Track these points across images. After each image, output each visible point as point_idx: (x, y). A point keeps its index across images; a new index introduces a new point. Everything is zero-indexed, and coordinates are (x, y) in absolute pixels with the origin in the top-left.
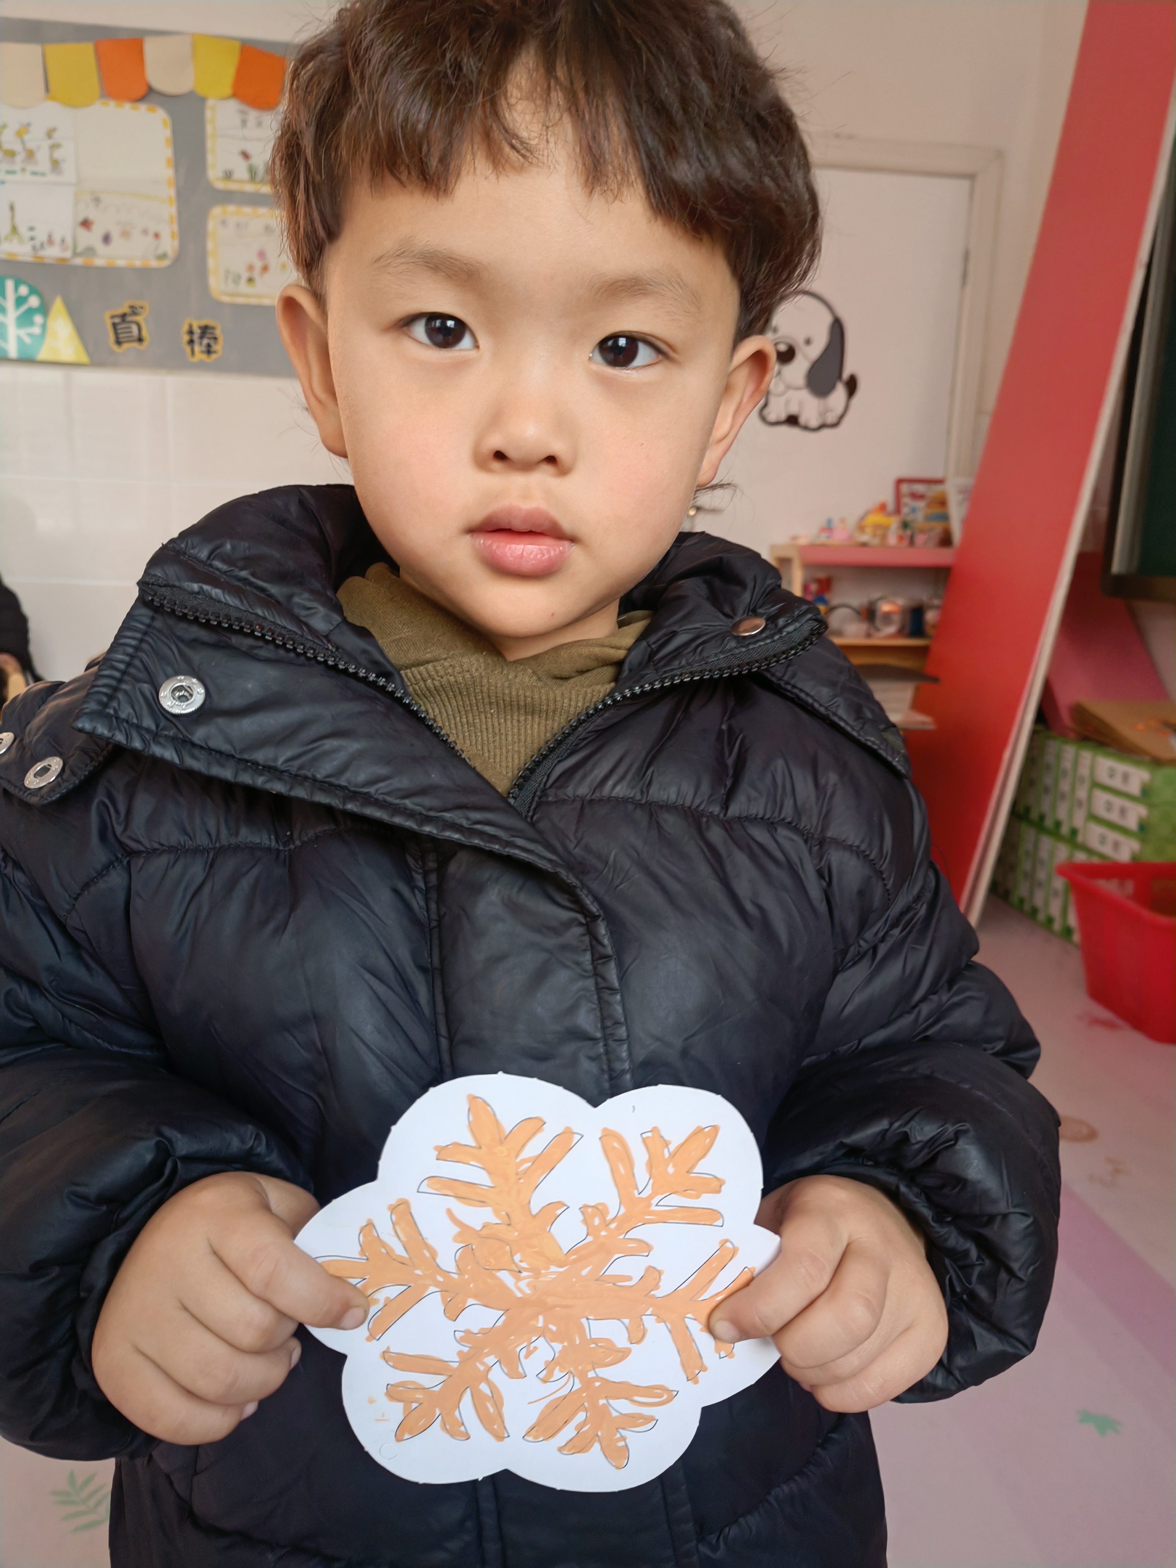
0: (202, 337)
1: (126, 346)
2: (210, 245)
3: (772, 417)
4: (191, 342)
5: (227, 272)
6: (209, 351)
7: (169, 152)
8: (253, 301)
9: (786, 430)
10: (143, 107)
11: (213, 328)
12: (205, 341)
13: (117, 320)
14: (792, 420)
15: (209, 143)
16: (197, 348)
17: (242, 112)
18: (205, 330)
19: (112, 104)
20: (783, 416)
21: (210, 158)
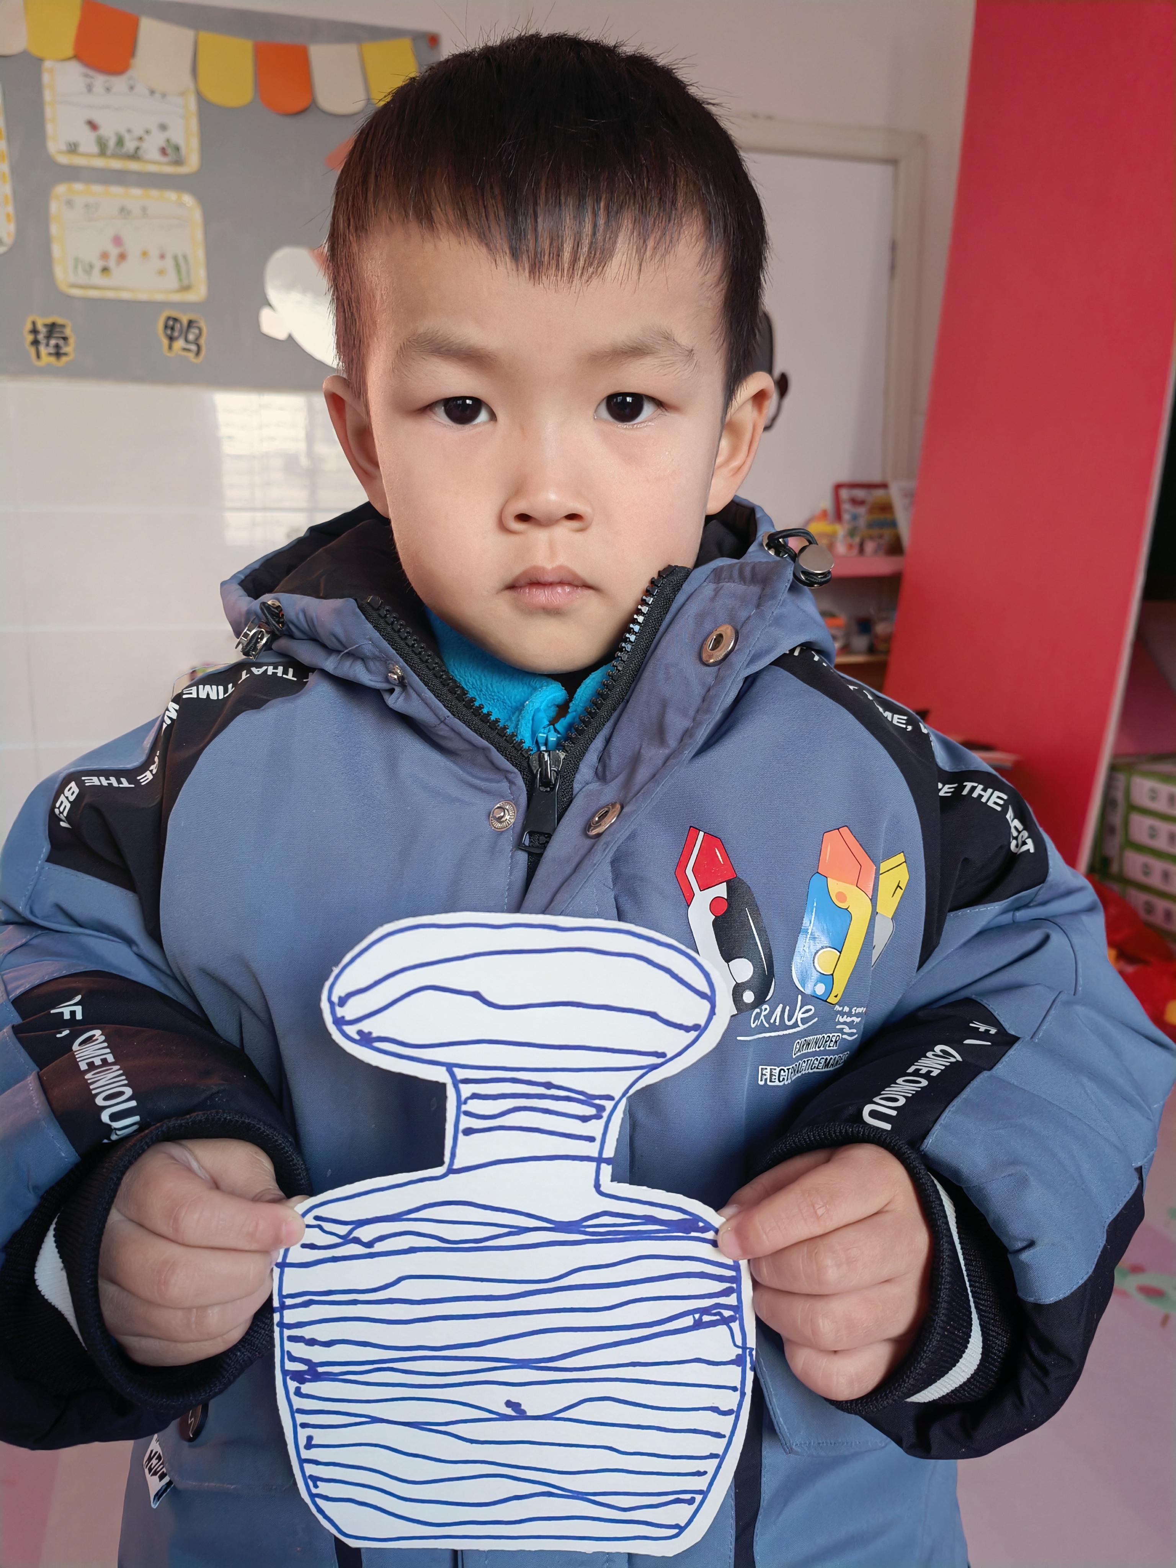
0: (49, 337)
2: (54, 229)
4: (36, 343)
5: (77, 260)
6: (58, 353)
8: (110, 294)
11: (63, 326)
12: (53, 342)
15: (48, 111)
16: (43, 350)
17: (86, 76)
18: (52, 328)
21: (50, 128)
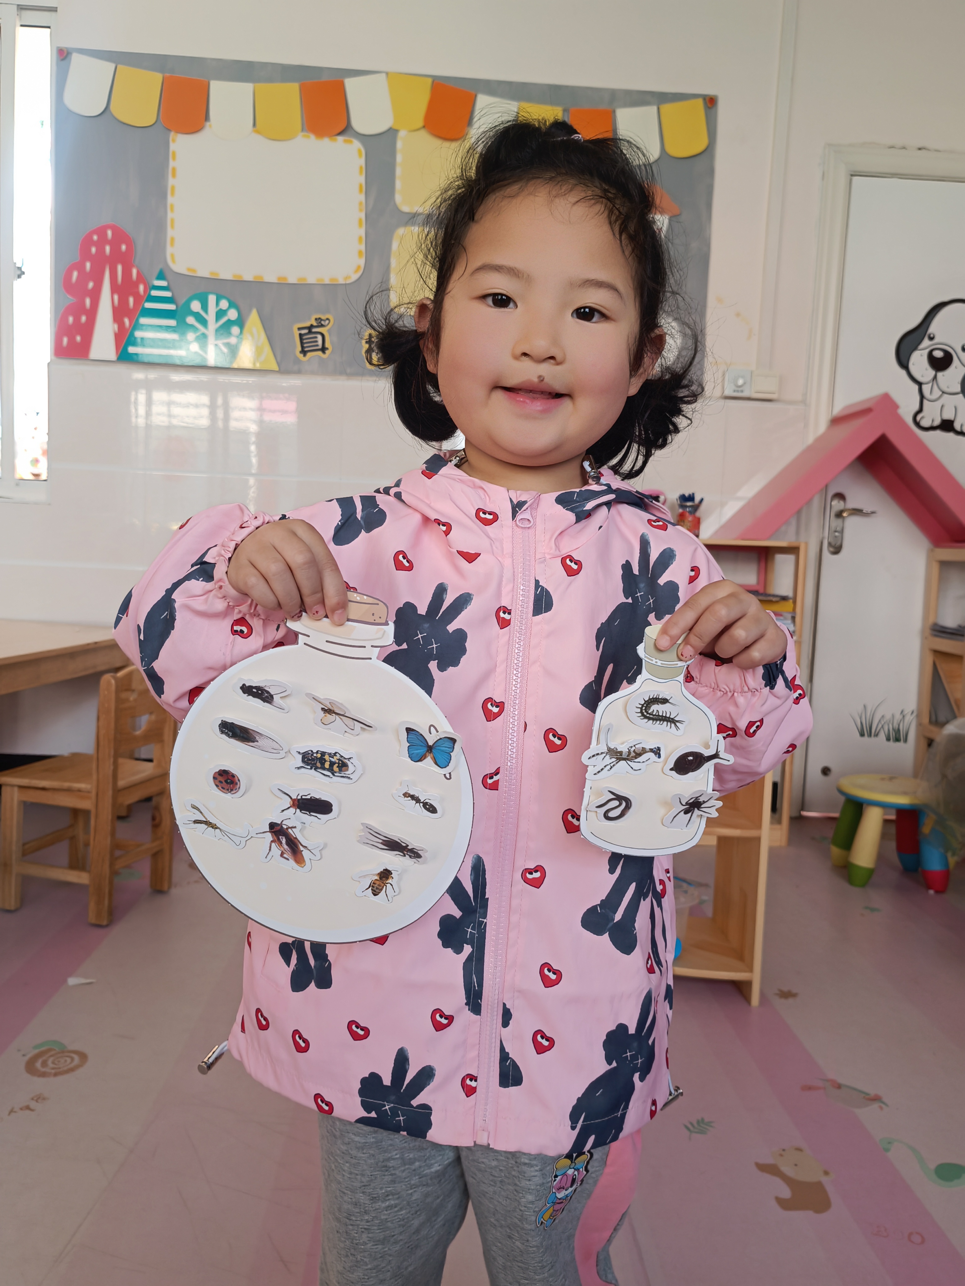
1: (309, 355)
2: (393, 263)
3: (926, 423)
7: (362, 179)
9: (939, 434)
10: (340, 139)
13: (303, 332)
14: (947, 426)
15: (398, 172)
17: (432, 142)
19: (312, 137)
20: (937, 422)
21: (398, 185)
